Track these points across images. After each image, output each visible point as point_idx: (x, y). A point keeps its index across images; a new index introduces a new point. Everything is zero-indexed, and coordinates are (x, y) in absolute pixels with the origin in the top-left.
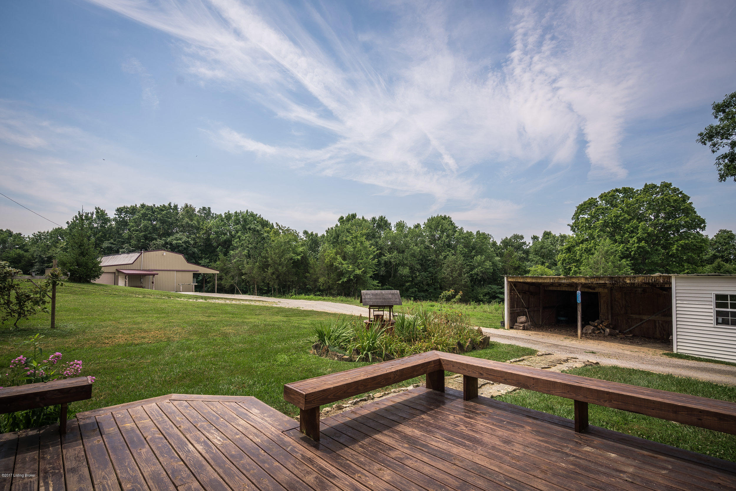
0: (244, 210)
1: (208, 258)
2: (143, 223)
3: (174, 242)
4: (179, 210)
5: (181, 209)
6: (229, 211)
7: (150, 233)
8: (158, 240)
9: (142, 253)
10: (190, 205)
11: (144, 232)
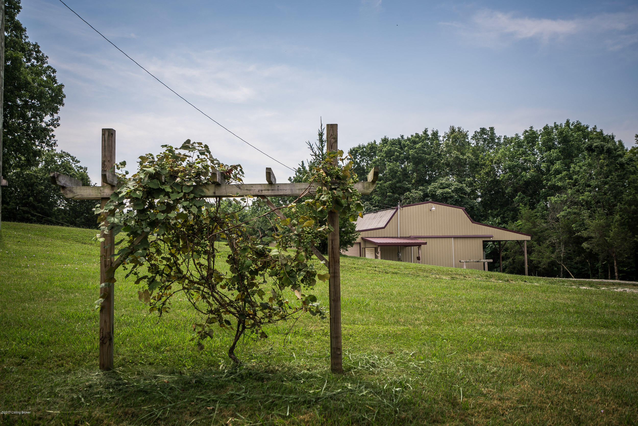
0: (562, 122)
1: (497, 215)
2: (389, 166)
3: (439, 191)
4: (441, 138)
5: (444, 137)
6: (532, 127)
7: (399, 181)
8: (413, 191)
9: (397, 209)
10: (459, 128)
11: (390, 180)
